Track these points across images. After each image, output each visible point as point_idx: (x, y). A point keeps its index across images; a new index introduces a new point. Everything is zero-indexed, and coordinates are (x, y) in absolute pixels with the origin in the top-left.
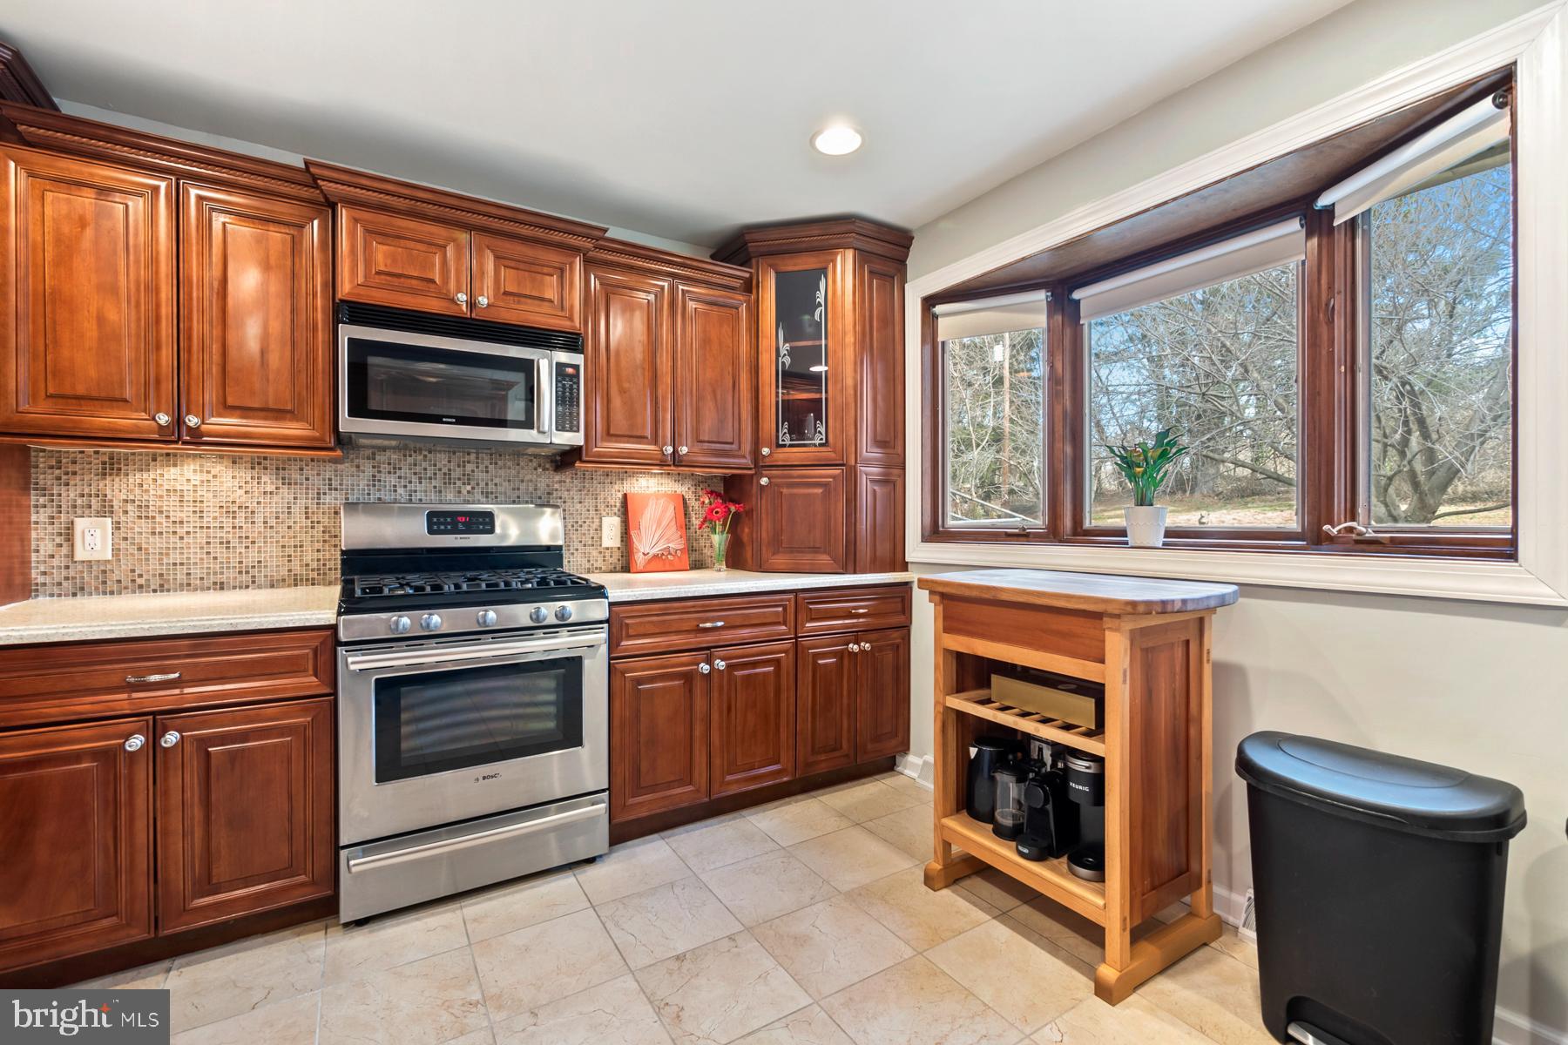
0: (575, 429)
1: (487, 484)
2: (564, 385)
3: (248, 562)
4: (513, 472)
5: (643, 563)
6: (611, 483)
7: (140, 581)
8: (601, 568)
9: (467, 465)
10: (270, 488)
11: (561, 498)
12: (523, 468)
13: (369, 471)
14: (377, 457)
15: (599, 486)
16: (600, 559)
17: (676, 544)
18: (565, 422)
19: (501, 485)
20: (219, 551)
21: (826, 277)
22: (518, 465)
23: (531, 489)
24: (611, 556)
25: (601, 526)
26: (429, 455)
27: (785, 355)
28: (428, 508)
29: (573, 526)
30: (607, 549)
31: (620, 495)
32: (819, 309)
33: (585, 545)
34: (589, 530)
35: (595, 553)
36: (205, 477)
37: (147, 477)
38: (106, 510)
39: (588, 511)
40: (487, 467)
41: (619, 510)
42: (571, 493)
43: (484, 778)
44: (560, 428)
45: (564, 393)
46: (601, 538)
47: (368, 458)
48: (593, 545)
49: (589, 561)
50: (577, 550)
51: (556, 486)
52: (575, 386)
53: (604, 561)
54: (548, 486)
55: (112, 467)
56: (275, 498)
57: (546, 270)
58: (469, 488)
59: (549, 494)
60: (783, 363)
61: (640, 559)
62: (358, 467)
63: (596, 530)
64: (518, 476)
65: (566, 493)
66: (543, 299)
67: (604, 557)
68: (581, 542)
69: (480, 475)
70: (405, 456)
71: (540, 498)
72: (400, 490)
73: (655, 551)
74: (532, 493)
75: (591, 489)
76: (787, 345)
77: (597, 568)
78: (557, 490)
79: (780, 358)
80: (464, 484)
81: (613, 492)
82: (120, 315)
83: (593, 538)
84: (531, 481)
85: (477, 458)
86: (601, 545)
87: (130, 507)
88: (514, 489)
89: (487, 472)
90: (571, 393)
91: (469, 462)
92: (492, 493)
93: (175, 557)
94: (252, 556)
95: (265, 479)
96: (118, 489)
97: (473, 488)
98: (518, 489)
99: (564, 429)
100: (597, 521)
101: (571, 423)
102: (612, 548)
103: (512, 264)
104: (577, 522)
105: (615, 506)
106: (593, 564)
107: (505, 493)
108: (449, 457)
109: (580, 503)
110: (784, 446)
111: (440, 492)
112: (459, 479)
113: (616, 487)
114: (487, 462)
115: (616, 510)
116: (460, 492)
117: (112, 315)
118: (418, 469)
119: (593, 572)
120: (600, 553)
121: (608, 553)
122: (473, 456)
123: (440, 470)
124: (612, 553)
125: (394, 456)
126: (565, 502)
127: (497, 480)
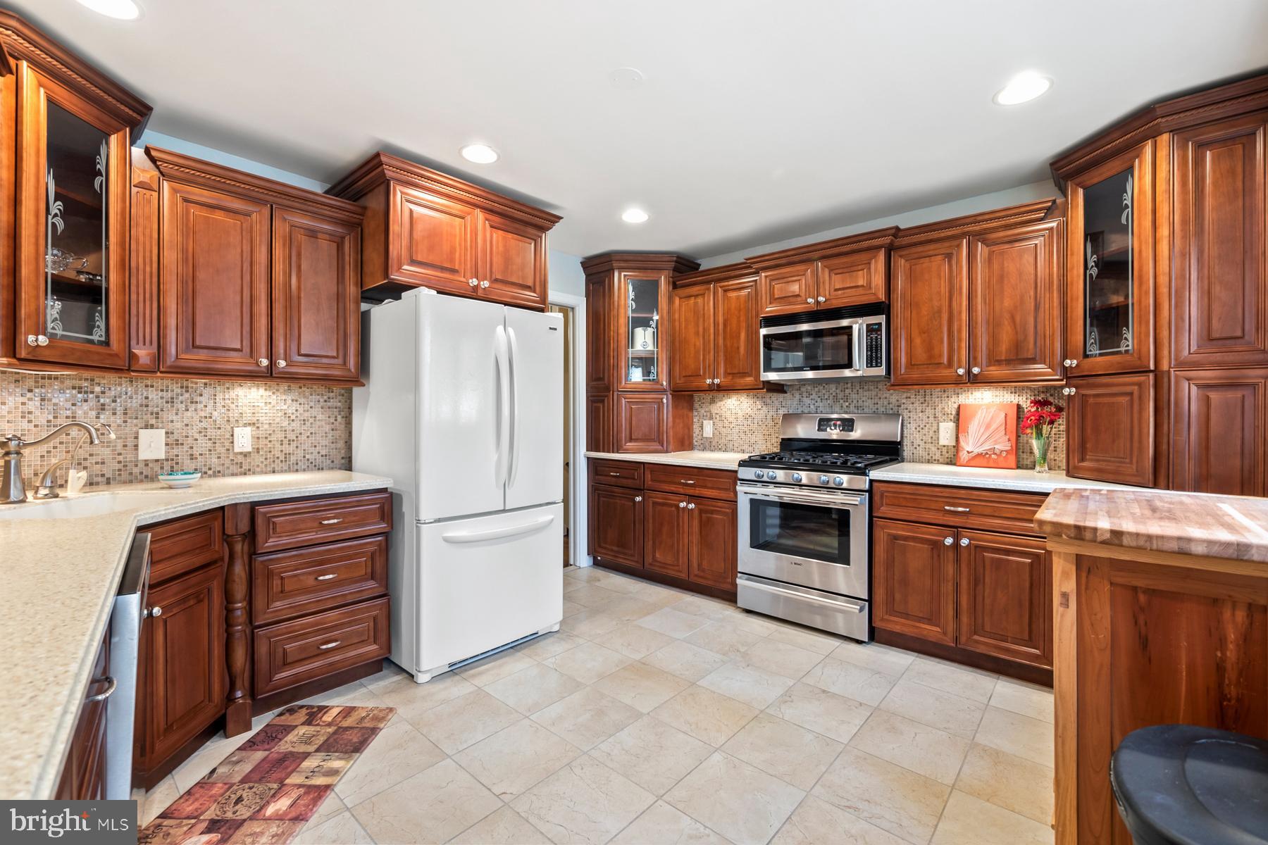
0: (879, 365)
1: (858, 401)
2: (872, 337)
3: (752, 441)
4: (874, 393)
5: (967, 459)
6: (948, 397)
7: (720, 447)
8: (938, 460)
9: (846, 390)
10: (760, 407)
11: (907, 409)
12: (880, 390)
13: (798, 396)
14: (801, 389)
15: (937, 399)
16: (938, 453)
17: (1003, 445)
18: (872, 361)
19: (866, 401)
20: (743, 435)
21: (1132, 176)
22: (877, 388)
23: (886, 403)
24: (948, 452)
25: (938, 429)
26: (826, 386)
27: (1092, 267)
28: (819, 416)
29: (916, 429)
30: (944, 446)
31: (956, 406)
32: (1127, 211)
33: (925, 443)
34: (929, 432)
35: (934, 449)
36: (739, 403)
37: (722, 403)
38: (711, 418)
39: (928, 417)
40: (858, 391)
41: (954, 417)
42: (915, 405)
43: (795, 564)
44: (869, 365)
45: (871, 342)
46: (938, 438)
47: (797, 390)
48: (932, 443)
49: (929, 454)
50: (919, 445)
51: (904, 401)
52: (879, 337)
53: (941, 455)
54: (898, 401)
55: (713, 401)
56: (762, 412)
57: (860, 267)
58: (847, 404)
59: (898, 406)
60: (1091, 275)
61: (964, 456)
62: (793, 395)
63: (935, 432)
64: (877, 396)
65: (911, 405)
66: (857, 287)
67: (941, 452)
68: (922, 440)
69: (854, 396)
70: (814, 387)
71: (892, 409)
72: (812, 406)
73: (980, 450)
74: (886, 406)
75: (930, 402)
76: (1095, 256)
77: (935, 460)
78: (904, 403)
79: (1088, 271)
80: (844, 401)
81: (950, 403)
82: (700, 343)
83: (932, 437)
84: (886, 398)
85: (852, 386)
86: (938, 443)
87: (717, 416)
88: (874, 404)
89: (858, 394)
90: (876, 342)
91: (847, 388)
92: (861, 407)
93: (729, 438)
94: (753, 439)
95: (757, 403)
96: (715, 409)
97: (850, 404)
98: (877, 404)
99: (872, 366)
100: (935, 425)
101: (877, 361)
102: (948, 446)
103: (840, 271)
104: (919, 426)
105: (951, 414)
106: (932, 457)
107: (869, 406)
108: (837, 386)
109: (922, 412)
110: (1092, 356)
111: (832, 406)
112: (842, 399)
113: (953, 400)
114: (858, 388)
115: (952, 417)
116: (842, 406)
117: (698, 343)
118: (820, 394)
119: (932, 463)
120: (938, 449)
121: (944, 450)
122: (849, 385)
123: (832, 394)
124: (948, 449)
125: (809, 388)
126: (910, 412)
127: (864, 399)
